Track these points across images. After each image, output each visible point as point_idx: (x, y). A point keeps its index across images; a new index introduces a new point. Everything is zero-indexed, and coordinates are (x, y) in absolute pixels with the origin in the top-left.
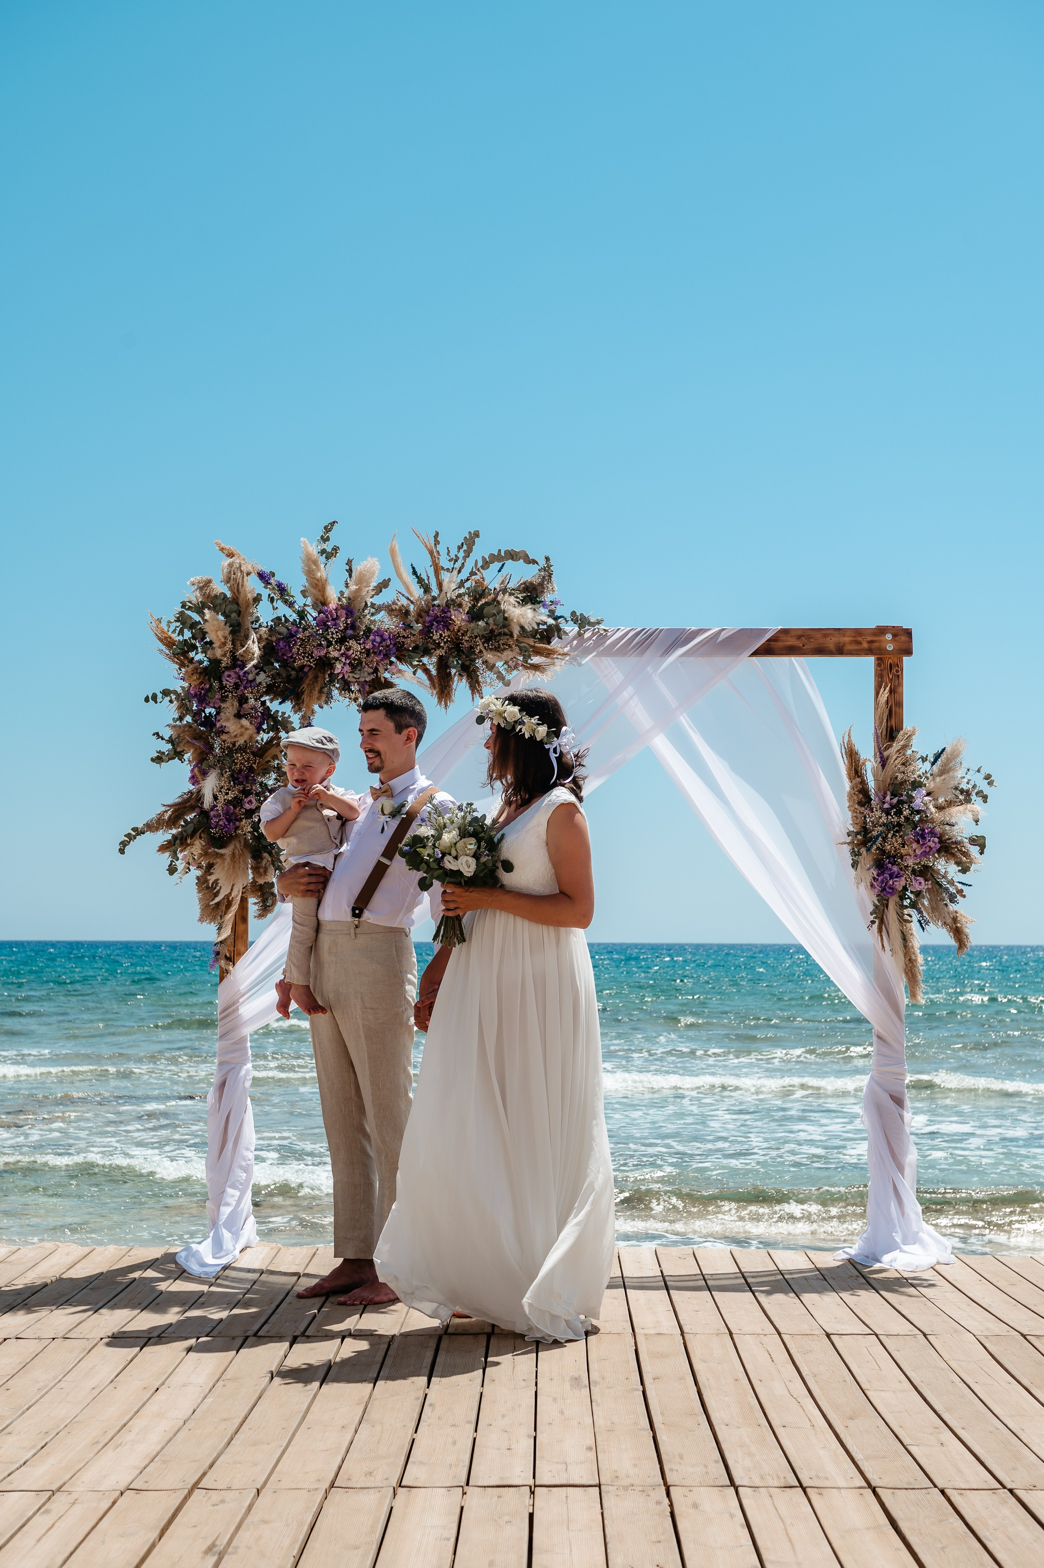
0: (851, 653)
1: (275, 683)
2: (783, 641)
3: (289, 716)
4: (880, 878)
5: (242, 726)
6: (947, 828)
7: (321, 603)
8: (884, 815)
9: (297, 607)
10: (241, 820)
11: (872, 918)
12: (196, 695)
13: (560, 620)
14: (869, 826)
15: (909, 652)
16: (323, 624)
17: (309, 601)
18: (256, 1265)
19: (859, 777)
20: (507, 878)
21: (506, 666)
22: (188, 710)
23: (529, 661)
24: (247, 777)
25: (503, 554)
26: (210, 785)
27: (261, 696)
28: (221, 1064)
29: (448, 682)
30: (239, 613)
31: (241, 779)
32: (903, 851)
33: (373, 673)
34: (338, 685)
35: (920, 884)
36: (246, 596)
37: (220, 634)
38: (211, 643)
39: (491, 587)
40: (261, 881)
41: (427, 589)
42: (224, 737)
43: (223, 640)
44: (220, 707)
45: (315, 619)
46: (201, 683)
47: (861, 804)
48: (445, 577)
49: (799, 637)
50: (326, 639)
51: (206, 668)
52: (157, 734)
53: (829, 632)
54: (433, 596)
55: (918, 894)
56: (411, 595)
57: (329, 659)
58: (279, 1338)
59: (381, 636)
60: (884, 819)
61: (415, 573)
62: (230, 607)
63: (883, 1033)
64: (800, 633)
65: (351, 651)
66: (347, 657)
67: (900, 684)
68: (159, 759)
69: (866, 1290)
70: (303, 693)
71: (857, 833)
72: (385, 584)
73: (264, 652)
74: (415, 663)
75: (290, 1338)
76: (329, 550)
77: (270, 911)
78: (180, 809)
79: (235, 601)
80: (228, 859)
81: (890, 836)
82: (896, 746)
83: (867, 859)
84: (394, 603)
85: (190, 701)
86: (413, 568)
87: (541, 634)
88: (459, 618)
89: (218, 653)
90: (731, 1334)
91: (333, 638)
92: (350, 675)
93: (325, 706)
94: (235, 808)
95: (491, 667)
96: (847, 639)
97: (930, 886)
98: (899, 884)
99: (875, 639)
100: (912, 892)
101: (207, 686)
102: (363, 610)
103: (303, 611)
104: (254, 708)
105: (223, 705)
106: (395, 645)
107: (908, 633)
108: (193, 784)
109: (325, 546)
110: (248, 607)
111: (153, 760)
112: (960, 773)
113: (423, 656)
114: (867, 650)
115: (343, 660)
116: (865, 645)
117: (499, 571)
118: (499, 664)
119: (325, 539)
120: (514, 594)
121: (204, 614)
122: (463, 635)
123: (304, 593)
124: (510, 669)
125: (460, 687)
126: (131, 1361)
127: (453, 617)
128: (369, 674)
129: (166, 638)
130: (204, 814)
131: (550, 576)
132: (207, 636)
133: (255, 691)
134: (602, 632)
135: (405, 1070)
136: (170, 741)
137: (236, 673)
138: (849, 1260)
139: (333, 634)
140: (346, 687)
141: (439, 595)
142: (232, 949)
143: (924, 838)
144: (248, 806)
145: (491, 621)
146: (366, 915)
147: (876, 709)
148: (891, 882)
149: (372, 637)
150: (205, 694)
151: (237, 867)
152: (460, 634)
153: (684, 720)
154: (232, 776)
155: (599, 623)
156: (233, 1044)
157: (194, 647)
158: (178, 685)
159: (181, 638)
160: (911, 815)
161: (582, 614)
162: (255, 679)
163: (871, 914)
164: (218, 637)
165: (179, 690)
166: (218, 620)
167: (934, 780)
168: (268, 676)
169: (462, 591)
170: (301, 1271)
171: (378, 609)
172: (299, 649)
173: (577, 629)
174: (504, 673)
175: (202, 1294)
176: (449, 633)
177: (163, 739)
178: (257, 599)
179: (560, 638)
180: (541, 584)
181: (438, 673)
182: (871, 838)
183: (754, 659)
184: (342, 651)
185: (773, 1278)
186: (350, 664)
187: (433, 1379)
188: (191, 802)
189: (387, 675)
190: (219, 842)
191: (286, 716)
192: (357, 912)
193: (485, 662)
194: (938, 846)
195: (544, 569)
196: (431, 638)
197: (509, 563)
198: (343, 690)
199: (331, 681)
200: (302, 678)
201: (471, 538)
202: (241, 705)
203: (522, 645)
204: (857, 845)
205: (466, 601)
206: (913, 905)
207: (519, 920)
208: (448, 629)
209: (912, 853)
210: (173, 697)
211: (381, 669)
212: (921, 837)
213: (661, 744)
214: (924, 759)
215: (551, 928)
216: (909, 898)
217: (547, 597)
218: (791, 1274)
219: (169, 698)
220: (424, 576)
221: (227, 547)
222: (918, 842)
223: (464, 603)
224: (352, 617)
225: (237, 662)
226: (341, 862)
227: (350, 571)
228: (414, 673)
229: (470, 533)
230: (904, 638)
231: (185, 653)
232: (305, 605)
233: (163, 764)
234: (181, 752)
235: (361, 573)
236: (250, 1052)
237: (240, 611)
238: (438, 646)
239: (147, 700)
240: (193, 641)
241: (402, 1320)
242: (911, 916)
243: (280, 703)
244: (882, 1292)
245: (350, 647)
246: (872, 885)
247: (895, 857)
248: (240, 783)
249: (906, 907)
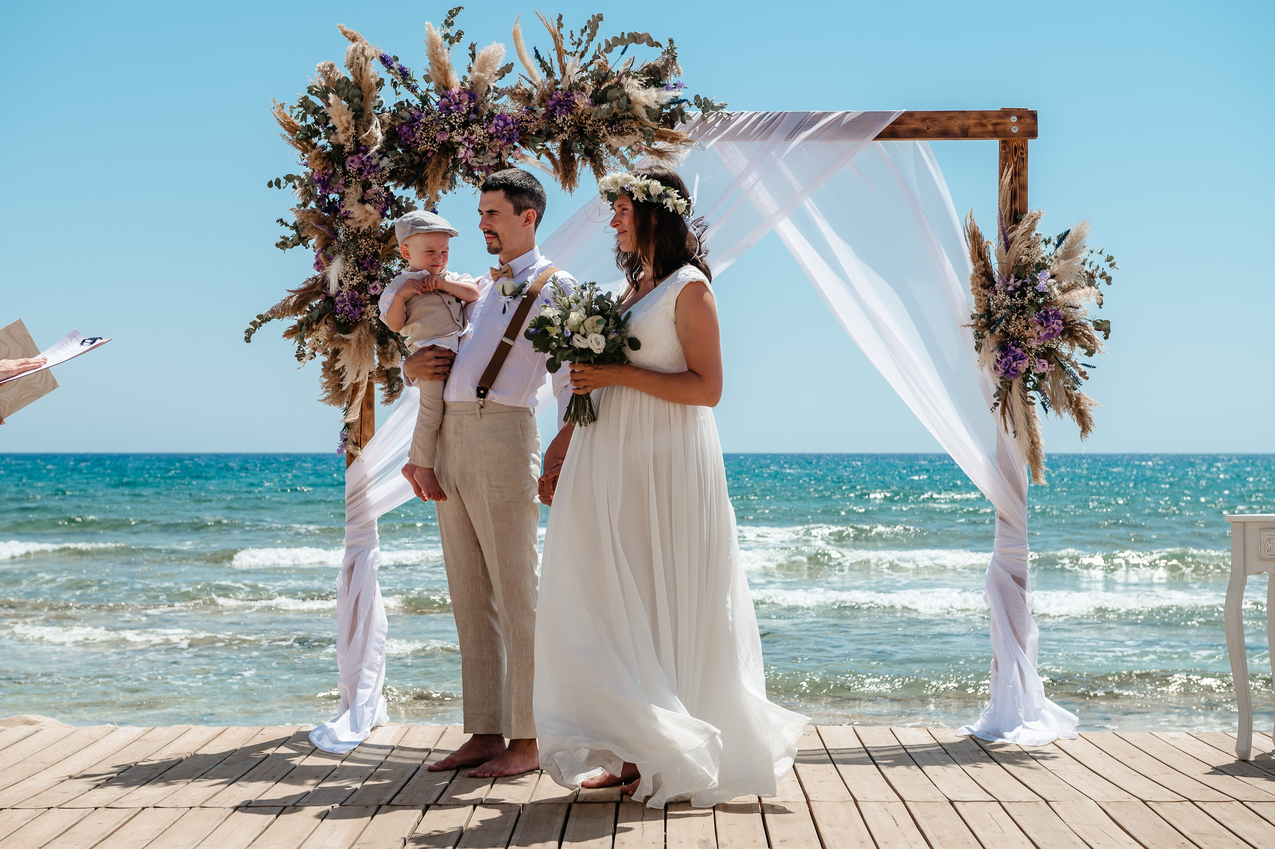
0: (975, 136)
1: (399, 168)
2: (907, 124)
3: (414, 202)
4: (1004, 361)
5: (366, 212)
6: (1071, 310)
7: (444, 88)
8: (1008, 297)
9: (419, 92)
10: (366, 305)
11: (995, 400)
12: (319, 181)
13: (683, 104)
14: (993, 308)
15: (1034, 134)
16: (446, 108)
17: (432, 85)
18: (387, 742)
19: (982, 260)
20: (635, 356)
21: (630, 151)
22: (312, 196)
23: (653, 146)
24: (371, 263)
25: (626, 37)
26: (335, 270)
27: (385, 182)
28: (349, 548)
29: (572, 166)
30: (362, 98)
31: (365, 265)
32: (1027, 333)
33: (497, 157)
34: (461, 171)
35: (1043, 366)
36: (368, 81)
37: (344, 118)
38: (334, 128)
39: (614, 70)
40: (388, 367)
41: (550, 73)
42: (348, 222)
43: (346, 125)
44: (343, 192)
45: (437, 104)
46: (325, 168)
47: (983, 286)
48: (569, 61)
49: (923, 120)
50: (450, 124)
51: (329, 154)
52: (281, 220)
53: (953, 114)
54: (556, 80)
55: (1042, 376)
56: (535, 80)
57: (452, 143)
58: (412, 806)
59: (505, 120)
60: (1008, 302)
61: (538, 56)
62: (352, 92)
63: (1005, 514)
64: (924, 116)
65: (475, 136)
66: (471, 142)
67: (1025, 167)
68: (283, 244)
69: (988, 762)
70: (426, 178)
71: (981, 316)
72: (508, 68)
73: (387, 137)
74: (539, 147)
75: (423, 807)
76: (453, 34)
77: (396, 397)
78: (305, 295)
79: (358, 85)
80: (354, 345)
81: (1013, 318)
82: (1022, 228)
83: (990, 342)
84: (517, 87)
85: (313, 187)
86: (536, 51)
87: (665, 117)
88: (582, 102)
89: (342, 138)
90: (856, 801)
91: (456, 122)
92: (475, 159)
93: (449, 192)
94: (360, 293)
95: (615, 152)
96: (972, 122)
97: (1053, 369)
98: (1023, 366)
99: (999, 121)
100: (1035, 375)
101: (331, 171)
102: (486, 94)
103: (426, 96)
104: (378, 194)
105: (347, 191)
106: (518, 129)
107: (1033, 115)
108: (318, 270)
109: (448, 31)
110: (370, 91)
111: (277, 245)
112: (1082, 256)
113: (546, 141)
114: (991, 132)
115: (467, 144)
116: (990, 128)
117: (623, 53)
118: (623, 149)
119: (448, 24)
120: (637, 77)
121: (328, 98)
122: (586, 119)
123: (427, 79)
124: (635, 153)
125: (584, 170)
126: (268, 827)
127: (576, 101)
128: (493, 158)
129: (288, 123)
130: (329, 300)
131: (674, 58)
132: (330, 121)
133: (378, 176)
134: (725, 116)
135: (531, 548)
136: (295, 227)
137: (360, 158)
138: (971, 736)
139: (456, 118)
140: (470, 172)
141: (562, 80)
142: (358, 435)
143: (1048, 320)
144: (372, 292)
145: (614, 104)
146: (491, 395)
147: (1000, 191)
148: (1014, 365)
149: (495, 121)
150: (328, 180)
151: (363, 353)
152: (583, 118)
153: (808, 204)
154: (357, 261)
155: (722, 107)
156: (361, 528)
157: (317, 133)
158: (302, 171)
159: (303, 124)
160: (1035, 297)
161: (705, 99)
162: (378, 164)
163: (995, 396)
164: (341, 121)
165: (303, 176)
166: (341, 104)
167: (1058, 262)
168: (392, 161)
169: (585, 74)
170: (431, 747)
171: (501, 93)
172: (422, 134)
173: (700, 113)
174: (627, 157)
175: (335, 768)
176: (572, 117)
177: (287, 225)
178: (380, 84)
179: (684, 122)
180: (665, 67)
181: (562, 157)
182: (995, 321)
183: (878, 142)
184: (465, 136)
185: (896, 752)
186: (474, 149)
187: (564, 843)
188: (317, 287)
189: (510, 160)
190: (345, 327)
191: (410, 201)
192: (482, 392)
193: (609, 146)
194: (1062, 328)
195: (668, 52)
196: (554, 122)
197: (632, 46)
198: (467, 175)
199: (455, 167)
200: (425, 163)
201: (594, 21)
202: (364, 191)
203: (647, 128)
204: (982, 327)
205: (590, 85)
206: (1037, 388)
207: (645, 397)
208: (572, 113)
209: (1035, 335)
210: (297, 183)
211: (504, 153)
212: (1045, 320)
213: (787, 229)
214: (1047, 242)
215: (678, 406)
216: (1033, 380)
217: (671, 80)
218: (913, 748)
219: (291, 184)
220: (547, 60)
221: (350, 30)
222: (1042, 324)
223: (587, 87)
224: (474, 101)
225: (360, 147)
226: (465, 343)
227: (473, 56)
228: (538, 158)
229: (593, 16)
230: (1028, 121)
231: (307, 139)
232: (428, 90)
233: (287, 250)
234: (306, 238)
235: (484, 57)
236: (378, 536)
237: (362, 97)
238: (561, 130)
239: (270, 185)
240: (316, 127)
241: (532, 791)
242: (1034, 399)
243: (404, 188)
244: (1003, 765)
245: (473, 132)
246: (995, 368)
247: (1019, 340)
248: (365, 269)
249: (1030, 389)
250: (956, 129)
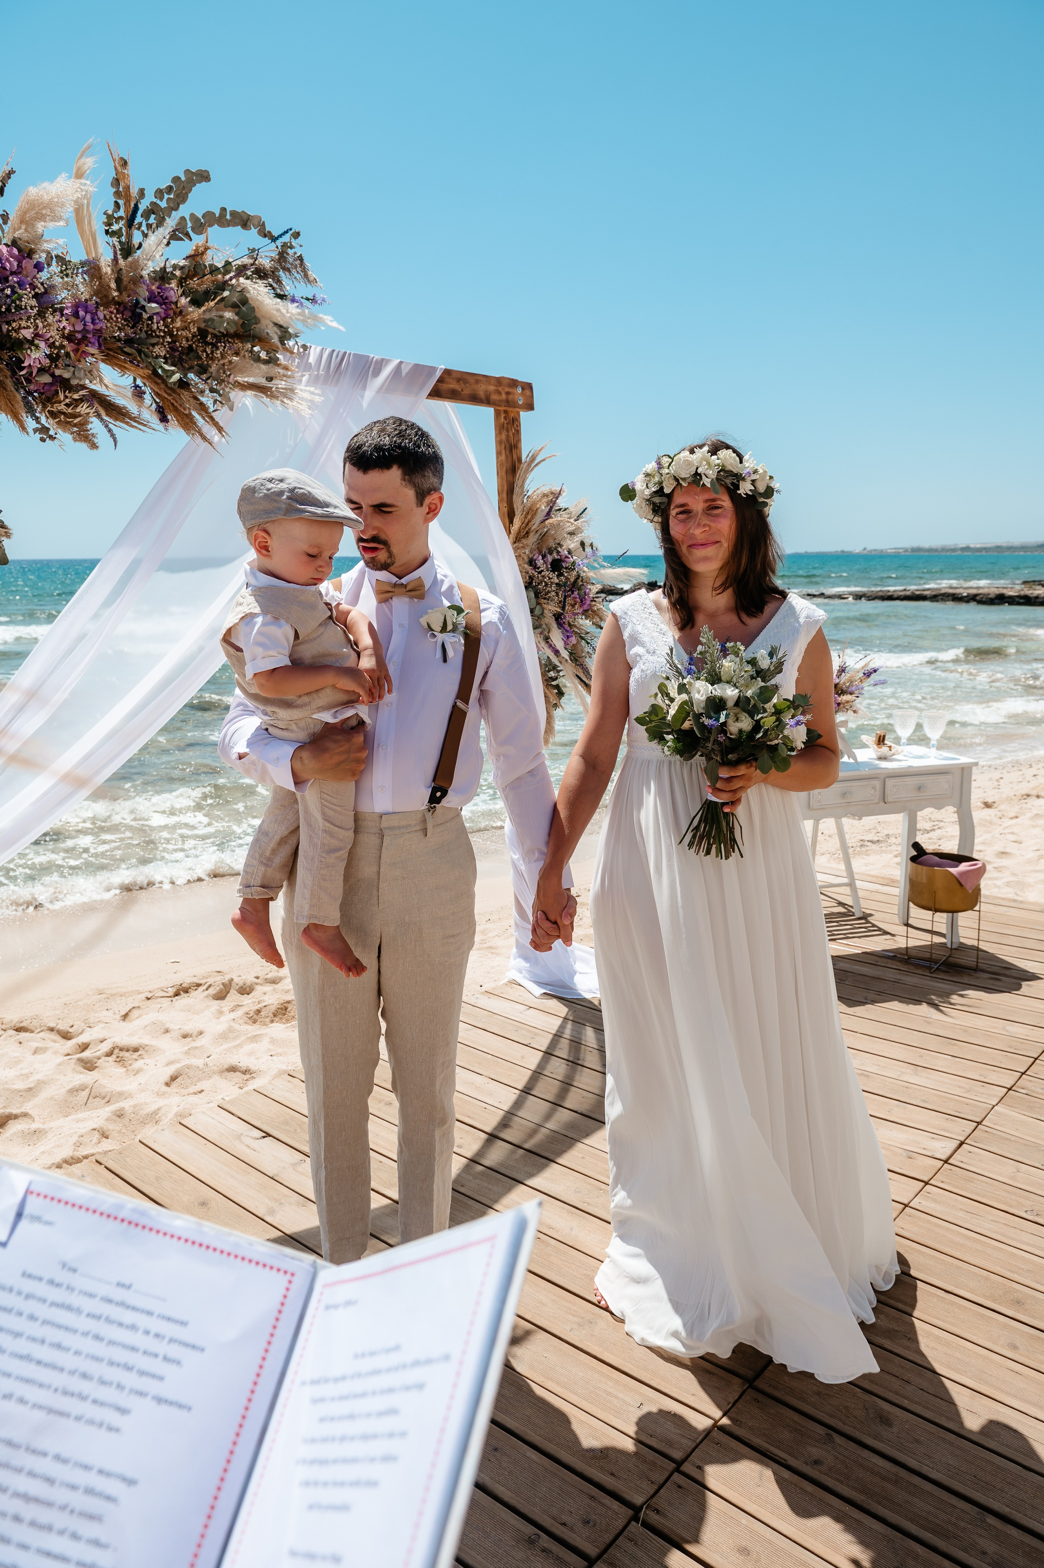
2: (448, 383)
15: (530, 406)
25: (227, 215)
49: (458, 380)
57: (15, 340)
64: (459, 376)
65: (52, 333)
66: (46, 342)
67: (519, 440)
96: (492, 388)
99: (510, 390)
107: (533, 390)
114: (505, 401)
115: (40, 345)
116: (504, 396)
146: (449, 796)
184: (39, 330)
186: (51, 353)
229: (189, 170)
230: (528, 392)
245: (50, 325)
250: (482, 394)
